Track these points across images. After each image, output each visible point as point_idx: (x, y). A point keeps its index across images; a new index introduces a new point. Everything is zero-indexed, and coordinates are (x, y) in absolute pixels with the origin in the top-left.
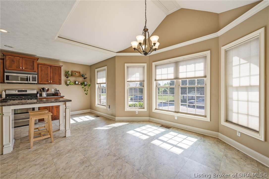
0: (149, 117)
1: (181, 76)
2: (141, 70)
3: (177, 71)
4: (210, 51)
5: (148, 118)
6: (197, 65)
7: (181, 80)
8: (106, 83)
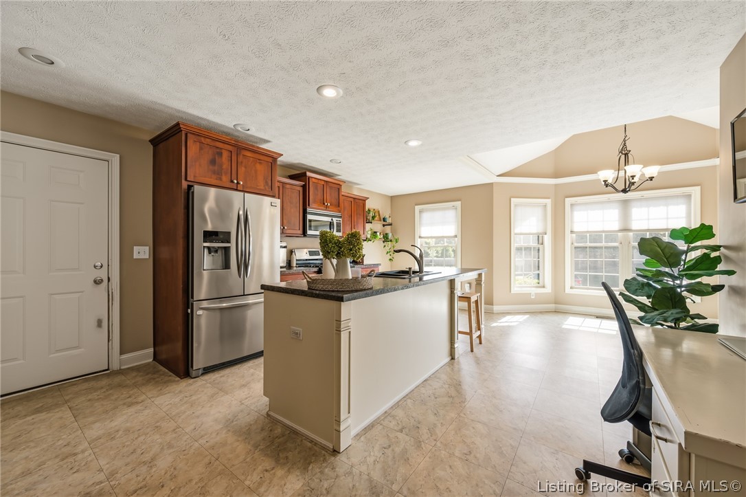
0: (555, 303)
1: (636, 225)
2: (538, 212)
3: (625, 216)
4: (700, 187)
5: (554, 305)
6: (671, 208)
7: (631, 234)
8: (459, 236)
